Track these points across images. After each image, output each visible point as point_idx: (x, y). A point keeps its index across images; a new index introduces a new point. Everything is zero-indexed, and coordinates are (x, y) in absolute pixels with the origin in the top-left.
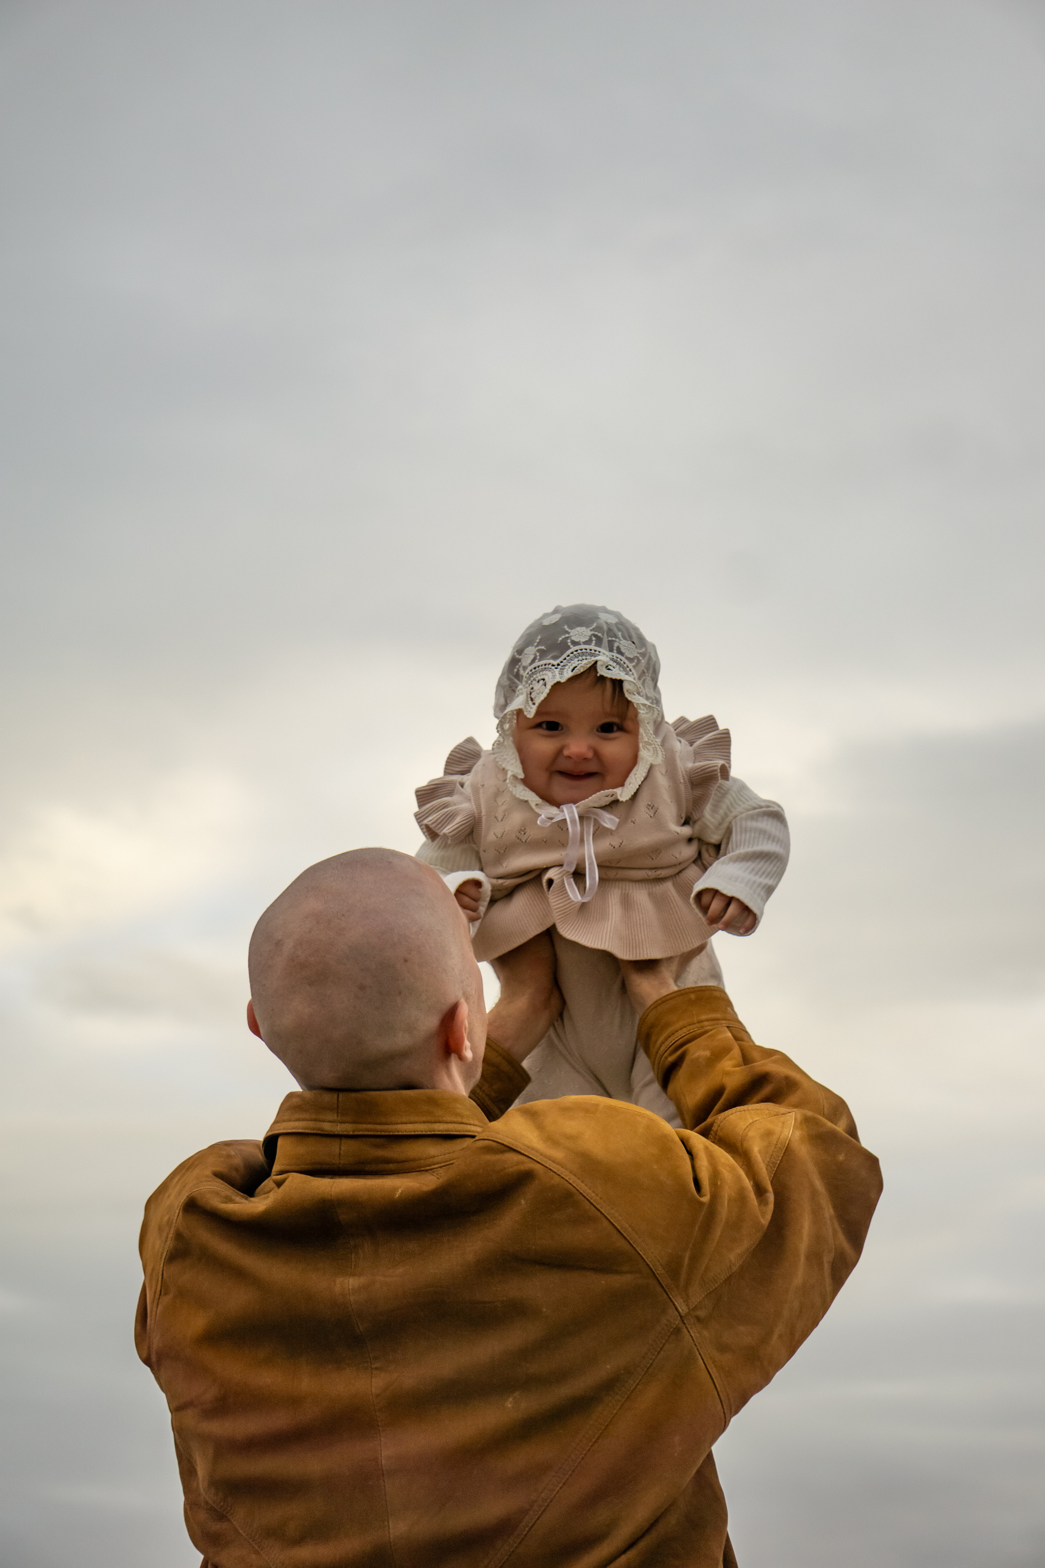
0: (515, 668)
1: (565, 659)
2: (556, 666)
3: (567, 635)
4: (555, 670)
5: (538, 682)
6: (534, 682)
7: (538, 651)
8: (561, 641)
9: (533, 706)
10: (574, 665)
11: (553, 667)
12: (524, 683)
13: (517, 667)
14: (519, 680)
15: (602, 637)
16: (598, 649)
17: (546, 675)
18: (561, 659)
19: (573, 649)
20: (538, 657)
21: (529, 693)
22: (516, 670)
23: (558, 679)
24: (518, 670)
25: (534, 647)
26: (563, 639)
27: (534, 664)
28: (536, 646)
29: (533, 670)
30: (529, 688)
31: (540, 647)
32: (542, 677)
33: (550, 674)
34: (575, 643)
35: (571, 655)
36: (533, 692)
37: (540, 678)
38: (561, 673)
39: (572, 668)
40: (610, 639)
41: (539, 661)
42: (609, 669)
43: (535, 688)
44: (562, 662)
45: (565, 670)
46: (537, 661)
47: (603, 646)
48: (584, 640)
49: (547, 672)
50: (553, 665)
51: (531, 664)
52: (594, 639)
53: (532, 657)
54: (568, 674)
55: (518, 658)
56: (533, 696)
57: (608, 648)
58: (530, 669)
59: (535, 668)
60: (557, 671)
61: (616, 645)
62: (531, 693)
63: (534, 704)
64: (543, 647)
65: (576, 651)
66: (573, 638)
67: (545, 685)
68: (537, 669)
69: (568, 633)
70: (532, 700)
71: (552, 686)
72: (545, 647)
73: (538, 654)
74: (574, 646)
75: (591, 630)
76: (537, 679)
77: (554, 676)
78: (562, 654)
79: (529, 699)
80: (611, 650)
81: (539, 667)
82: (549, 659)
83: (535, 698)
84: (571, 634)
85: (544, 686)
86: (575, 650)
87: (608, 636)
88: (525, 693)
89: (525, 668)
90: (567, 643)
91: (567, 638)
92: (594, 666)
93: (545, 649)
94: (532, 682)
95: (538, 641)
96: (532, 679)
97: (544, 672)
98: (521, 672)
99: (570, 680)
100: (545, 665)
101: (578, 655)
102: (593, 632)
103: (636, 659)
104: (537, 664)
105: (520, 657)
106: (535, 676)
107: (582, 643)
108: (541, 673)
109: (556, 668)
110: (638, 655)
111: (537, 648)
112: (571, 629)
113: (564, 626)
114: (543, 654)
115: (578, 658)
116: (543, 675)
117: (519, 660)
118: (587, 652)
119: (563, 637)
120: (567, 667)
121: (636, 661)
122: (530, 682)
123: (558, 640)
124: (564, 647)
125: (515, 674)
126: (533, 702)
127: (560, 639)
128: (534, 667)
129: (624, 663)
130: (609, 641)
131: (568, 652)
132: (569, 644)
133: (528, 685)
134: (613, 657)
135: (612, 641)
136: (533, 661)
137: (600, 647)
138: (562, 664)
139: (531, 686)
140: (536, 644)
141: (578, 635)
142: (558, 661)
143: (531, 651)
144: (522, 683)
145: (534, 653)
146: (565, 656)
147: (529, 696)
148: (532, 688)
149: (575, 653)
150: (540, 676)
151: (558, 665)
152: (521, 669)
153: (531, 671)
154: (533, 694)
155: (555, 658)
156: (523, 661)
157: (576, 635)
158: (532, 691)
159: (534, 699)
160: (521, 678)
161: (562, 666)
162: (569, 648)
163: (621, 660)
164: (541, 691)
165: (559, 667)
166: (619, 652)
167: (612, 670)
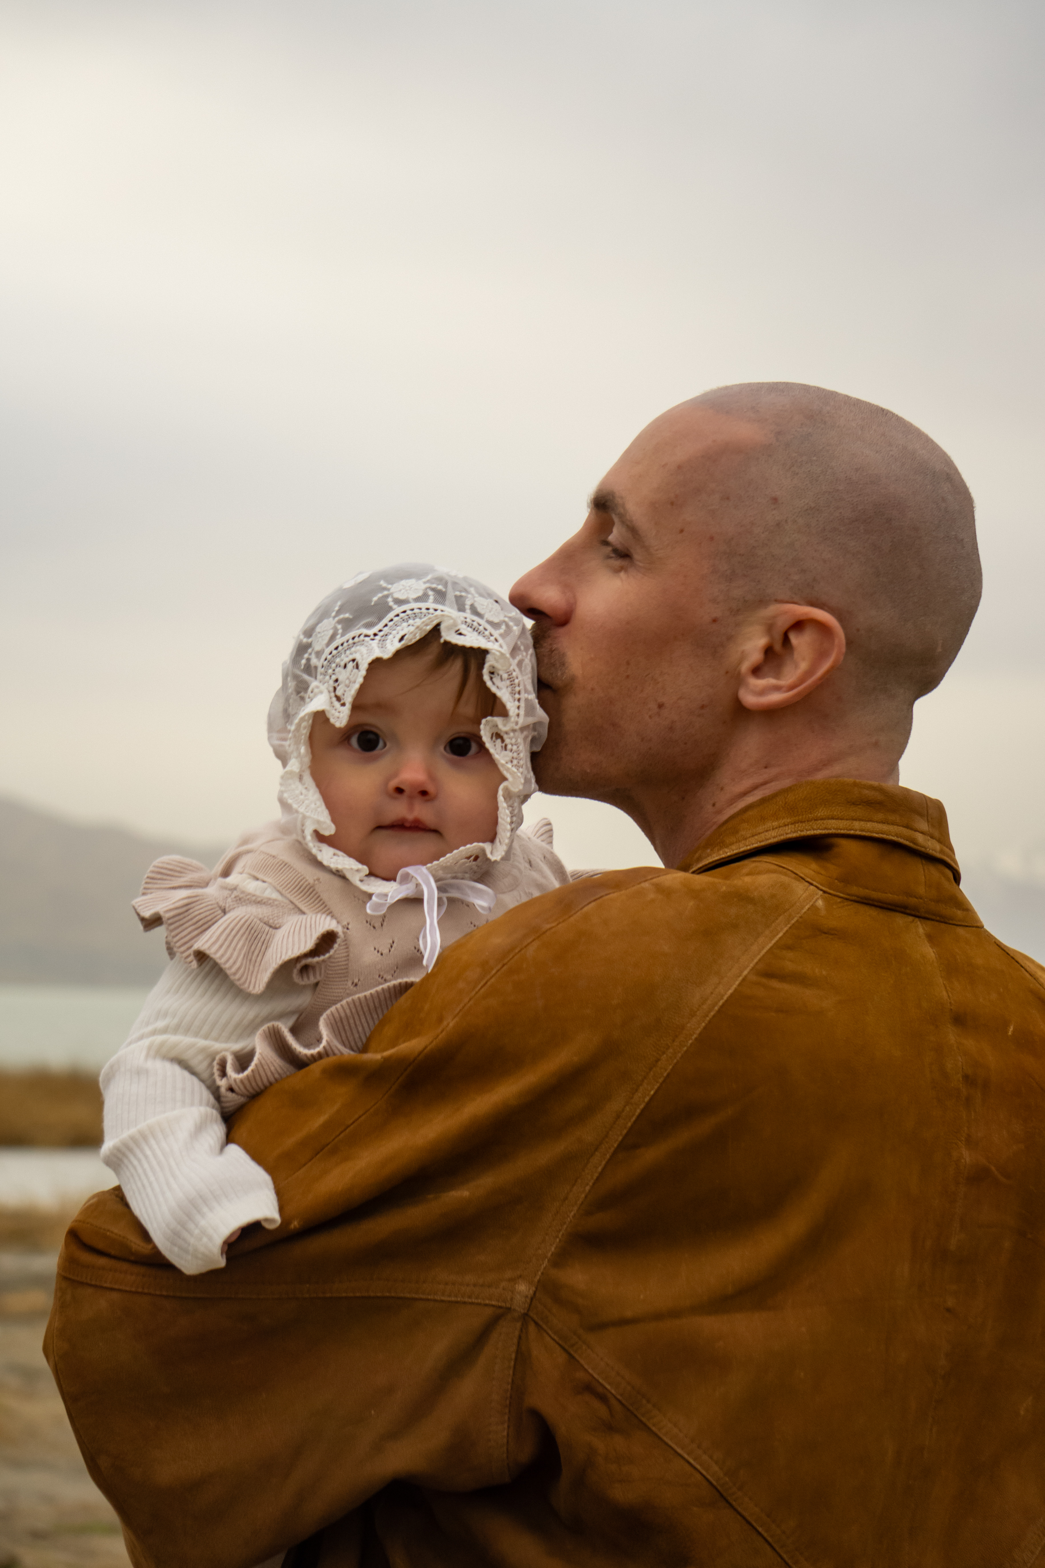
0: (303, 659)
1: (386, 625)
2: (372, 637)
3: (386, 593)
4: (372, 642)
5: (345, 666)
6: (338, 670)
7: (339, 622)
8: (375, 602)
9: (342, 708)
10: (401, 634)
11: (367, 639)
12: (319, 677)
13: (306, 656)
14: (310, 674)
15: (444, 590)
16: (439, 607)
17: (356, 652)
18: (380, 626)
19: (398, 609)
20: (340, 631)
21: (332, 689)
22: (304, 662)
23: (377, 653)
24: (308, 660)
25: (331, 619)
26: (379, 599)
27: (334, 643)
28: (334, 617)
29: (335, 652)
30: (331, 682)
31: (342, 616)
32: (351, 657)
33: (363, 649)
34: (399, 602)
35: (396, 619)
36: (338, 685)
37: (346, 660)
38: (382, 646)
39: (399, 636)
40: (458, 593)
41: (343, 635)
42: (460, 634)
43: (340, 679)
44: (380, 631)
45: (388, 641)
46: (339, 636)
47: (447, 602)
48: (415, 596)
49: (358, 648)
50: (366, 636)
51: (328, 645)
52: (431, 593)
53: (331, 632)
54: (392, 646)
55: (307, 643)
56: (339, 692)
57: (456, 607)
58: (329, 652)
59: (336, 648)
60: (374, 644)
61: (468, 603)
62: (335, 689)
63: (343, 705)
64: (347, 615)
65: (404, 612)
66: (396, 595)
67: (357, 667)
68: (340, 648)
69: (388, 590)
70: (338, 699)
71: (370, 664)
72: (351, 614)
73: (339, 627)
74: (399, 606)
75: (425, 583)
76: (342, 664)
77: (370, 651)
78: (380, 619)
79: (334, 699)
80: (461, 609)
81: (342, 645)
82: (359, 629)
83: (344, 695)
84: (391, 591)
85: (355, 670)
86: (402, 610)
87: (454, 589)
88: (326, 692)
89: (319, 654)
90: (387, 603)
91: (387, 596)
92: (436, 630)
93: (351, 617)
94: (334, 670)
95: (337, 608)
96: (334, 665)
97: (353, 649)
98: (314, 661)
99: (398, 654)
100: (353, 638)
101: (407, 617)
102: (428, 585)
103: (504, 624)
104: (338, 641)
105: (310, 640)
106: (338, 660)
107: (411, 600)
108: (348, 652)
109: (373, 640)
110: (506, 619)
111: (337, 619)
112: (392, 584)
113: (380, 581)
114: (348, 625)
115: (407, 621)
116: (351, 654)
117: (309, 645)
118: (421, 613)
119: (380, 595)
120: (390, 637)
121: (503, 627)
122: (330, 671)
123: (371, 601)
124: (382, 609)
125: (302, 667)
126: (342, 702)
127: (375, 599)
128: (335, 646)
129: (485, 629)
130: (456, 596)
131: (391, 615)
132: (391, 604)
133: (327, 677)
134: (465, 620)
135: (461, 596)
136: (332, 638)
137: (443, 603)
138: (381, 634)
139: (334, 677)
140: (334, 614)
141: (403, 591)
142: (375, 630)
143: (327, 626)
144: (316, 678)
145: (332, 626)
146: (385, 621)
147: (333, 694)
148: (336, 681)
149: (402, 615)
150: (347, 657)
151: (375, 635)
152: (313, 657)
153: (331, 653)
154: (338, 689)
155: (369, 625)
156: (314, 645)
157: (400, 591)
158: (336, 684)
159: (342, 697)
160: (313, 671)
161: (383, 636)
162: (390, 609)
163: (480, 625)
164: (353, 679)
165: (377, 638)
166: (475, 612)
167: (465, 635)
